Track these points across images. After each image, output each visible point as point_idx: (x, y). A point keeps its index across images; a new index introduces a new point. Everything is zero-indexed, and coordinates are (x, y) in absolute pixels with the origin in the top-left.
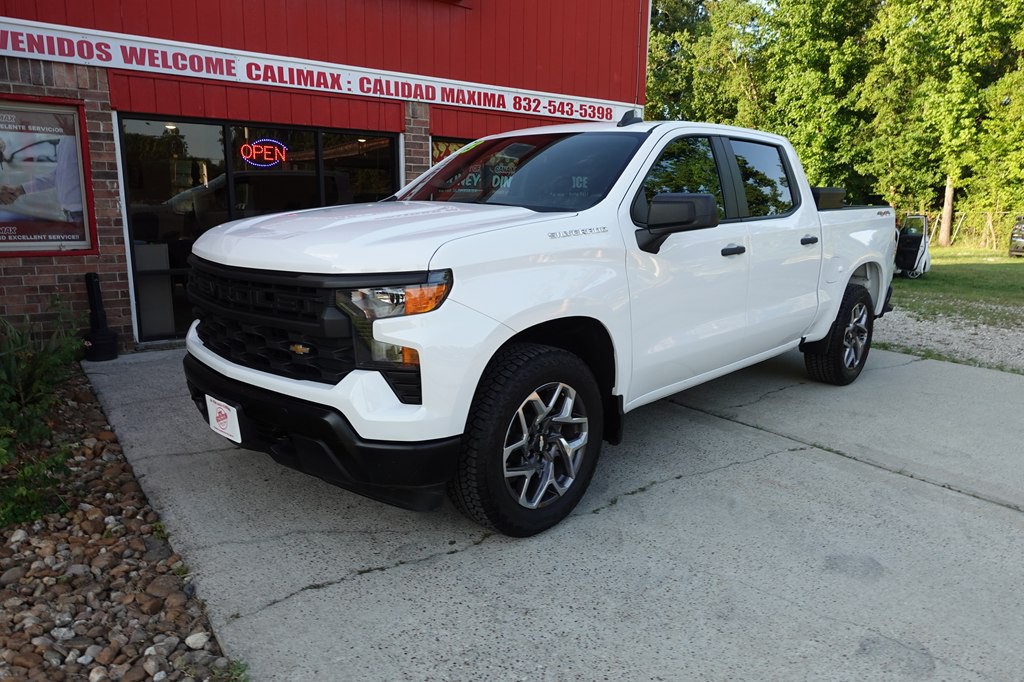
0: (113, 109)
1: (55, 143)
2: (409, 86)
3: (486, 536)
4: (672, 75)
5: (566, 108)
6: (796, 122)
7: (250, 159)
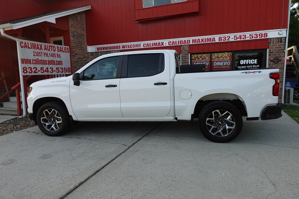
2: (182, 41)
5: (242, 37)
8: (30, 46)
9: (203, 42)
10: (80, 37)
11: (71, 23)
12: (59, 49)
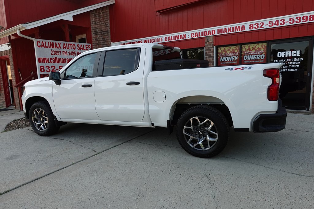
2: (206, 32)
5: (280, 22)
8: (47, 45)
9: (231, 32)
10: (103, 33)
11: (92, 19)
12: (80, 46)
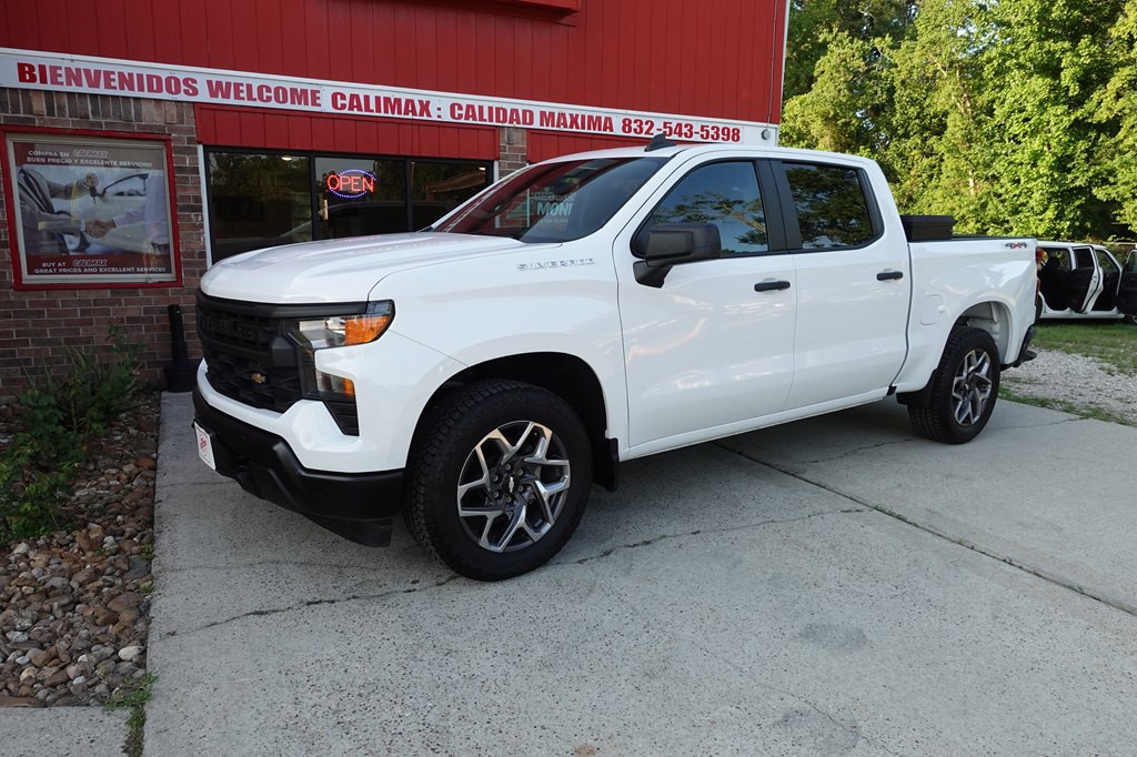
0: (199, 143)
1: (144, 177)
2: (505, 111)
3: (454, 578)
4: (871, 87)
5: (684, 130)
6: (1019, 138)
7: (337, 191)
